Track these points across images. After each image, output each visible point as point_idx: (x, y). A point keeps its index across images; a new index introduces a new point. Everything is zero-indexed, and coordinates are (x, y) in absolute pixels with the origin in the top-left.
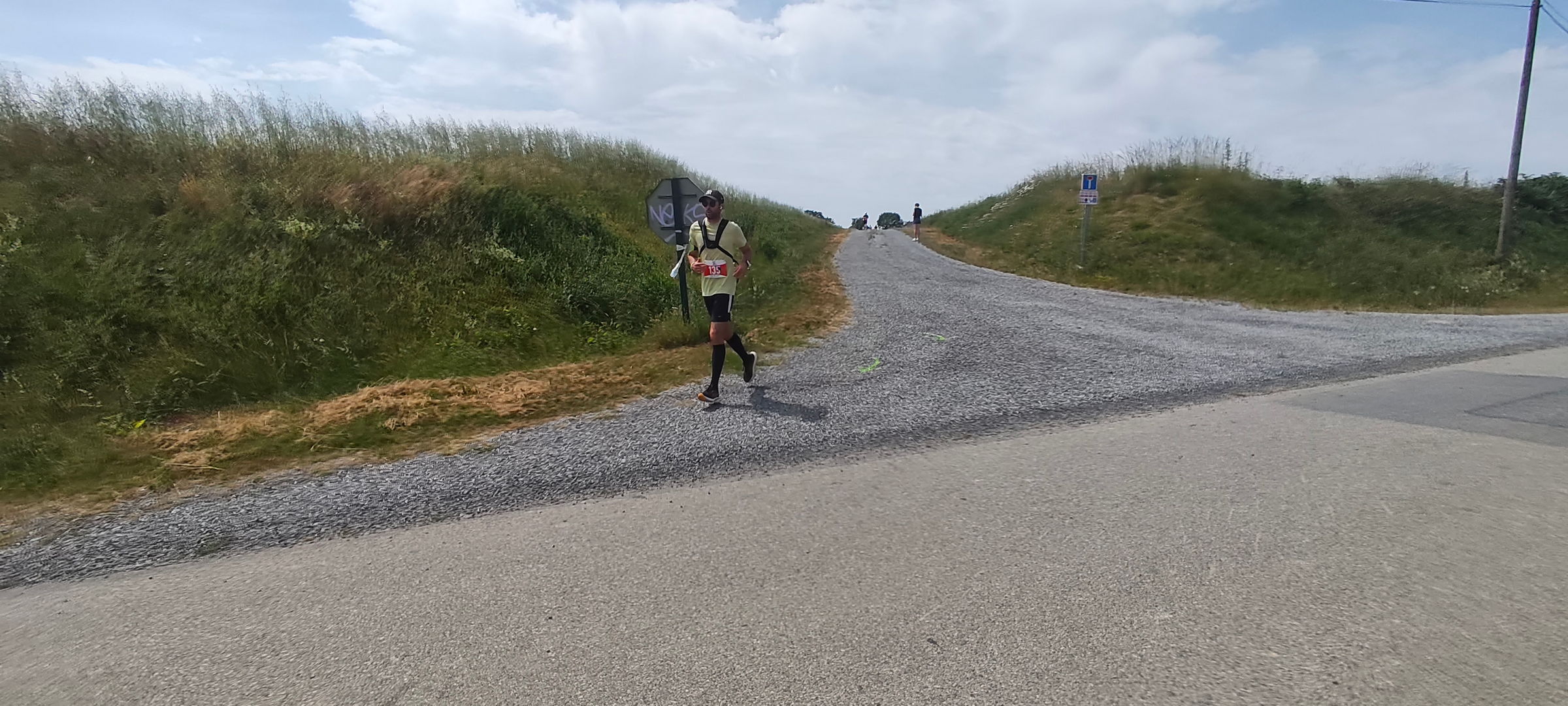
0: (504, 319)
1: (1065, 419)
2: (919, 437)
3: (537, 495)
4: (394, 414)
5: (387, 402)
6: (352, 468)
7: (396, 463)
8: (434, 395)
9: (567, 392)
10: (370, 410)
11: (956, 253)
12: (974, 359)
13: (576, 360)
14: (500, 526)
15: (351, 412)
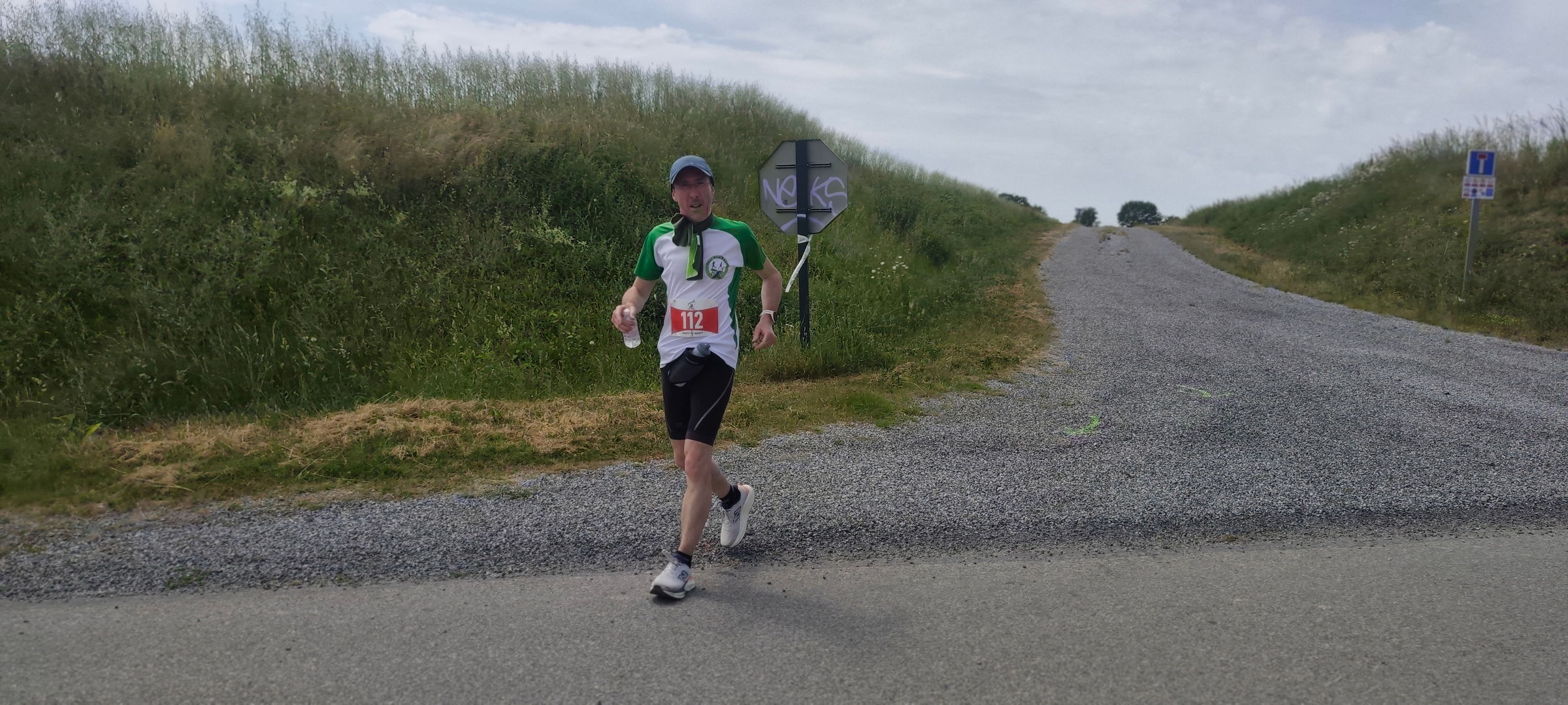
0: (548, 327)
1: (1399, 528)
2: (1153, 533)
3: (586, 558)
4: (402, 441)
5: (395, 424)
6: (346, 503)
7: (405, 503)
8: (455, 422)
9: (630, 430)
10: (372, 433)
11: (1245, 269)
12: (1257, 429)
13: (644, 389)
14: (538, 590)
15: (349, 434)
